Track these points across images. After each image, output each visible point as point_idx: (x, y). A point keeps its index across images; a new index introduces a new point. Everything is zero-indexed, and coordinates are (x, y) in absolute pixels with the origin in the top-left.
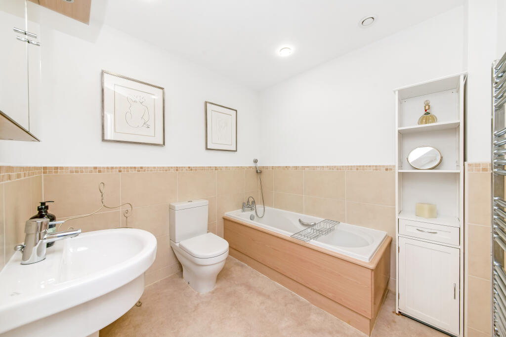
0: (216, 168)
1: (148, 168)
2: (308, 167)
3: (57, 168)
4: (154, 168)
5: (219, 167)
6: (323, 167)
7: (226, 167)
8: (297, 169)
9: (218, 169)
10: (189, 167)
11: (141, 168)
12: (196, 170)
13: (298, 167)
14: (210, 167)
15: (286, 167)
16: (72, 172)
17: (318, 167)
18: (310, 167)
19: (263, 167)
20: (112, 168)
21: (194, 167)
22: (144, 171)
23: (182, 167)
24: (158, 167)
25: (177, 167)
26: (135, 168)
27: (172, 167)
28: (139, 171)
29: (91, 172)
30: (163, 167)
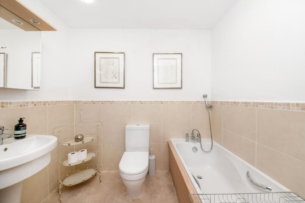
0: (162, 102)
1: (116, 101)
2: (263, 104)
3: (79, 101)
4: (119, 101)
5: (165, 101)
6: (288, 104)
7: (171, 101)
8: (247, 106)
9: (163, 103)
10: (140, 101)
11: (112, 101)
12: (145, 103)
13: (249, 103)
14: (157, 101)
15: (235, 103)
16: (84, 103)
17: (280, 104)
18: (266, 103)
19: (214, 102)
20: (99, 101)
21: (144, 101)
22: (114, 103)
23: (136, 101)
24: (121, 101)
25: (132, 101)
26: (109, 101)
27: (129, 101)
28: (111, 103)
29: (91, 103)
30: (124, 101)
